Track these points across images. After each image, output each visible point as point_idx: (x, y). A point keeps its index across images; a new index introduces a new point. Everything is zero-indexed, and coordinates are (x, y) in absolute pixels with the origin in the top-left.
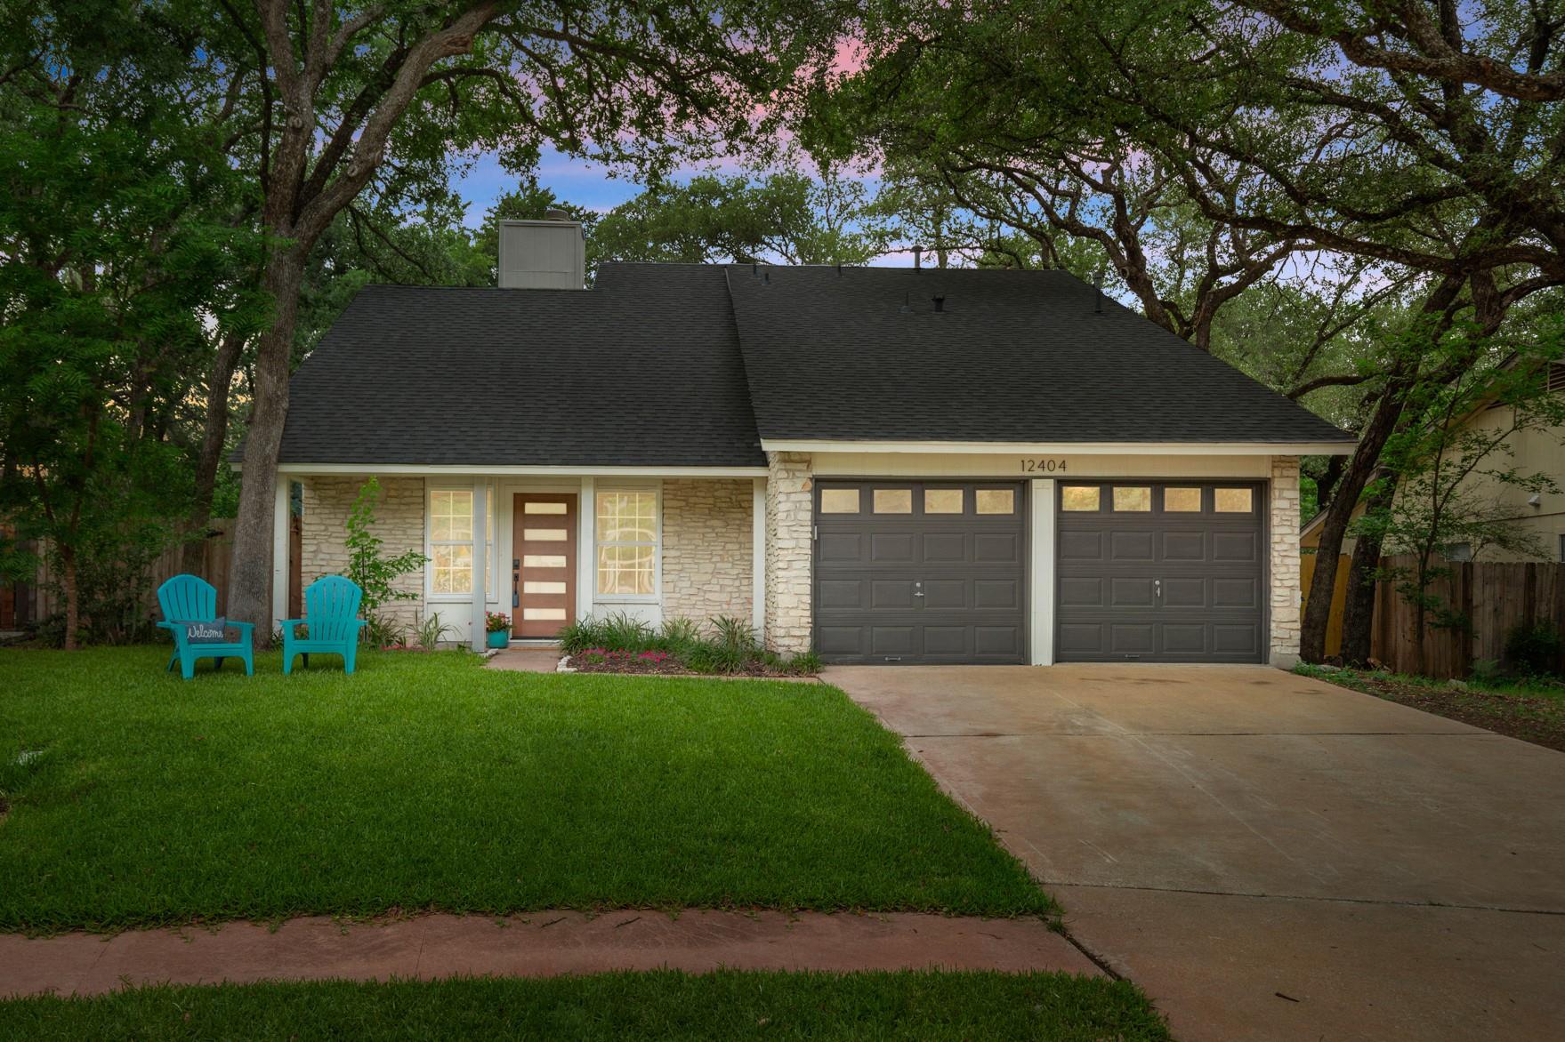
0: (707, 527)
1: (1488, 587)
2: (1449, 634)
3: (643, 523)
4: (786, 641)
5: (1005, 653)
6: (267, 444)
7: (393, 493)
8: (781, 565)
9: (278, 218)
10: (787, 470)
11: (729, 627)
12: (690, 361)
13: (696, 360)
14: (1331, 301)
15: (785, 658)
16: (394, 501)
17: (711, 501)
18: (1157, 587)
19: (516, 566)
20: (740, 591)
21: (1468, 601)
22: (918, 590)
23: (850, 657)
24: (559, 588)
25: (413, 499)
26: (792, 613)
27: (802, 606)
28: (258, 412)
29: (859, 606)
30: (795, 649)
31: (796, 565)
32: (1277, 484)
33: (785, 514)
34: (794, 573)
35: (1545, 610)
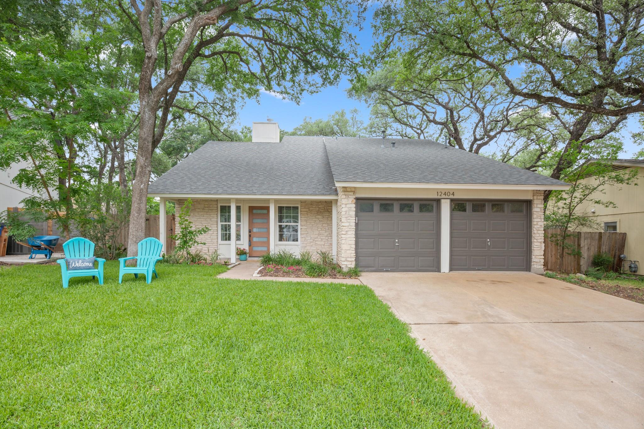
0: (316, 218)
1: (586, 240)
2: (573, 257)
3: (294, 217)
4: (345, 263)
5: (430, 267)
6: (141, 184)
7: (206, 206)
8: (343, 233)
9: (144, 94)
10: (345, 195)
11: (324, 256)
12: (311, 162)
13: (313, 162)
14: (506, 152)
15: (345, 270)
16: (207, 208)
17: (317, 209)
18: (488, 242)
19: (250, 232)
20: (328, 241)
21: (579, 245)
22: (397, 242)
23: (370, 269)
24: (265, 240)
25: (213, 208)
26: (348, 252)
27: (352, 249)
28: (138, 172)
29: (373, 249)
30: (349, 266)
31: (349, 233)
32: (535, 202)
33: (345, 213)
34: (348, 236)
35: (604, 248)
